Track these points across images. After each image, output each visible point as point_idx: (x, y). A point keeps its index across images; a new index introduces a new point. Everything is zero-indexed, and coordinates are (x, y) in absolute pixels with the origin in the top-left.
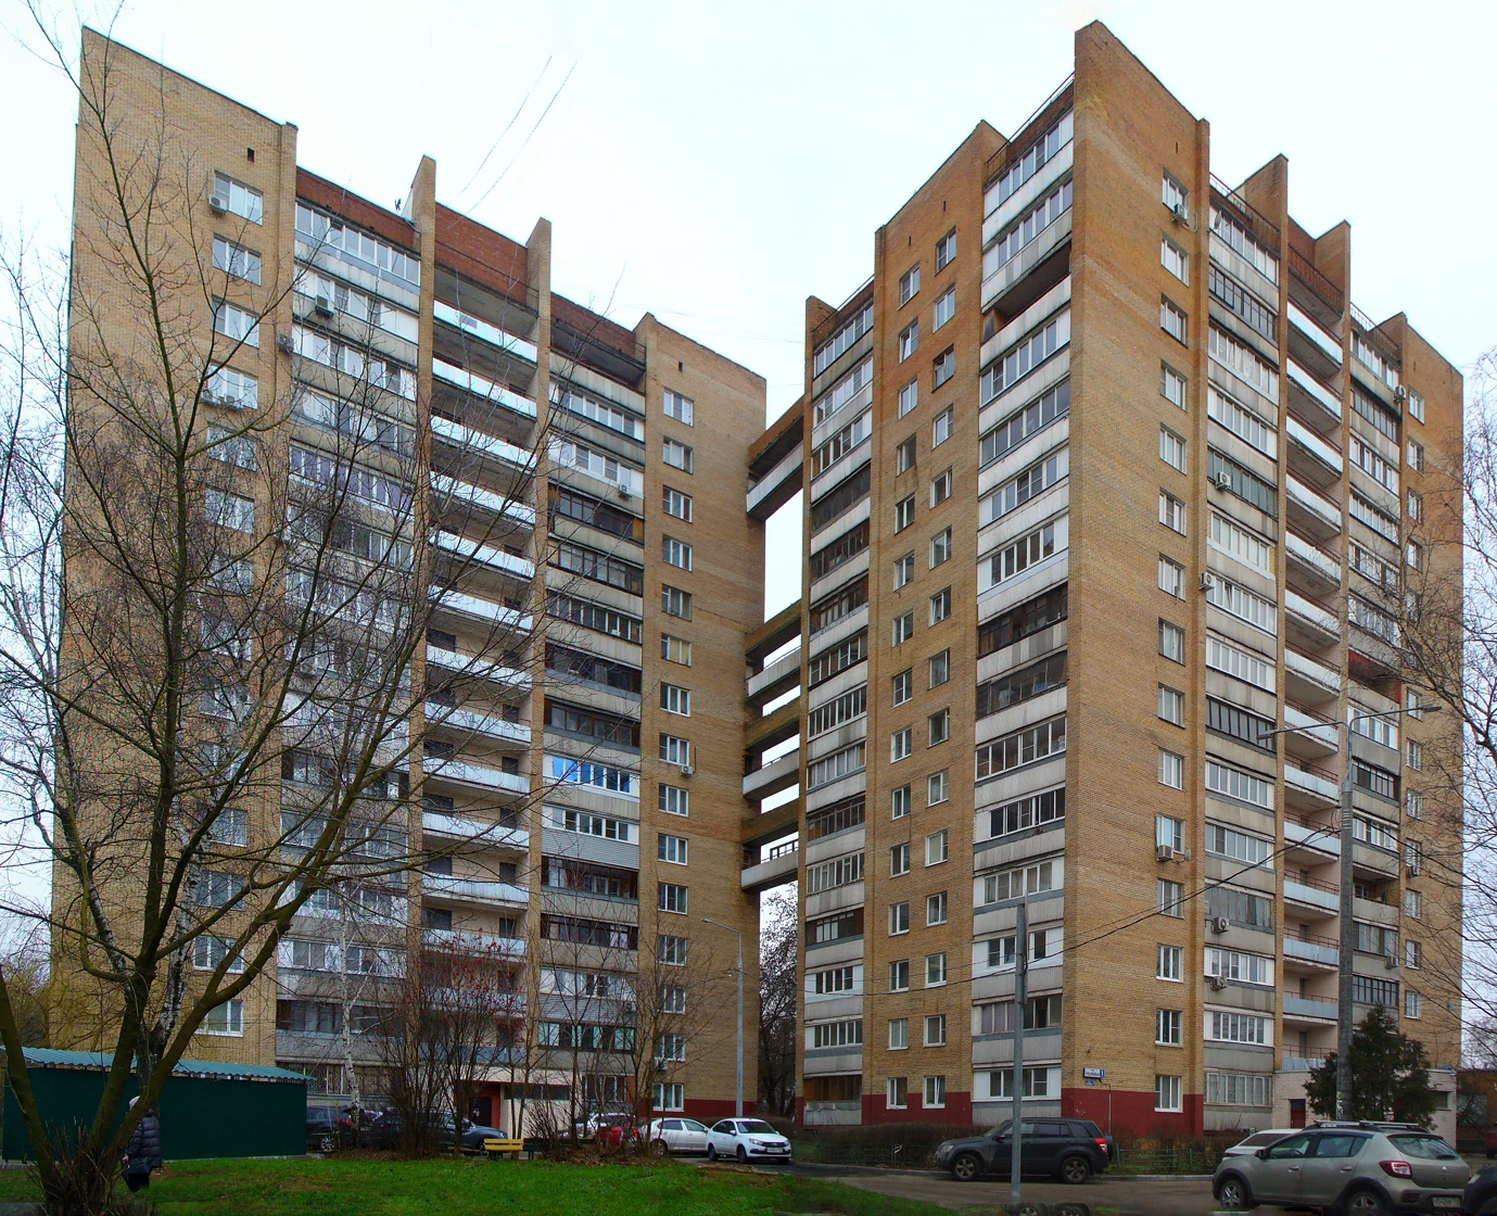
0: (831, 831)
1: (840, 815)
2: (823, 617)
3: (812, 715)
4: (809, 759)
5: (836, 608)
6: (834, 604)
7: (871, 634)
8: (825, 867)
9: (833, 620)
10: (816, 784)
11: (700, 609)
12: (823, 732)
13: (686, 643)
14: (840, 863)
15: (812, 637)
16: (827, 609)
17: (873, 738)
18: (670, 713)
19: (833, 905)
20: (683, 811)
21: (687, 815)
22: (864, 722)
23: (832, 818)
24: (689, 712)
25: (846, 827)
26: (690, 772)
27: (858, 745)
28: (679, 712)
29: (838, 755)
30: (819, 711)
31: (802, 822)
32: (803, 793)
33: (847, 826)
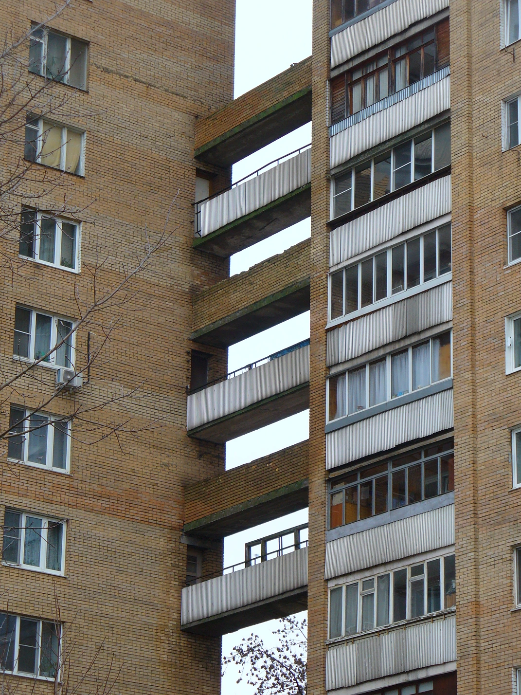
0: (381, 510)
1: (399, 477)
2: (357, 91)
3: (336, 277)
4: (330, 360)
5: (384, 77)
6: (380, 70)
7: (457, 127)
8: (368, 584)
9: (378, 99)
10: (346, 410)
11: (106, 71)
12: (361, 311)
13: (76, 132)
14: (400, 577)
15: (335, 129)
16: (365, 78)
17: (466, 324)
18: (37, 266)
19: (387, 665)
20: (59, 461)
21: (67, 470)
22: (448, 291)
23: (382, 483)
24: (77, 263)
25: (411, 502)
26: (77, 382)
27: (434, 338)
28: (57, 264)
29: (394, 354)
30: (351, 269)
31: (318, 488)
32: (318, 429)
33: (415, 498)
